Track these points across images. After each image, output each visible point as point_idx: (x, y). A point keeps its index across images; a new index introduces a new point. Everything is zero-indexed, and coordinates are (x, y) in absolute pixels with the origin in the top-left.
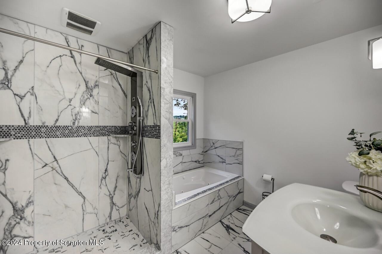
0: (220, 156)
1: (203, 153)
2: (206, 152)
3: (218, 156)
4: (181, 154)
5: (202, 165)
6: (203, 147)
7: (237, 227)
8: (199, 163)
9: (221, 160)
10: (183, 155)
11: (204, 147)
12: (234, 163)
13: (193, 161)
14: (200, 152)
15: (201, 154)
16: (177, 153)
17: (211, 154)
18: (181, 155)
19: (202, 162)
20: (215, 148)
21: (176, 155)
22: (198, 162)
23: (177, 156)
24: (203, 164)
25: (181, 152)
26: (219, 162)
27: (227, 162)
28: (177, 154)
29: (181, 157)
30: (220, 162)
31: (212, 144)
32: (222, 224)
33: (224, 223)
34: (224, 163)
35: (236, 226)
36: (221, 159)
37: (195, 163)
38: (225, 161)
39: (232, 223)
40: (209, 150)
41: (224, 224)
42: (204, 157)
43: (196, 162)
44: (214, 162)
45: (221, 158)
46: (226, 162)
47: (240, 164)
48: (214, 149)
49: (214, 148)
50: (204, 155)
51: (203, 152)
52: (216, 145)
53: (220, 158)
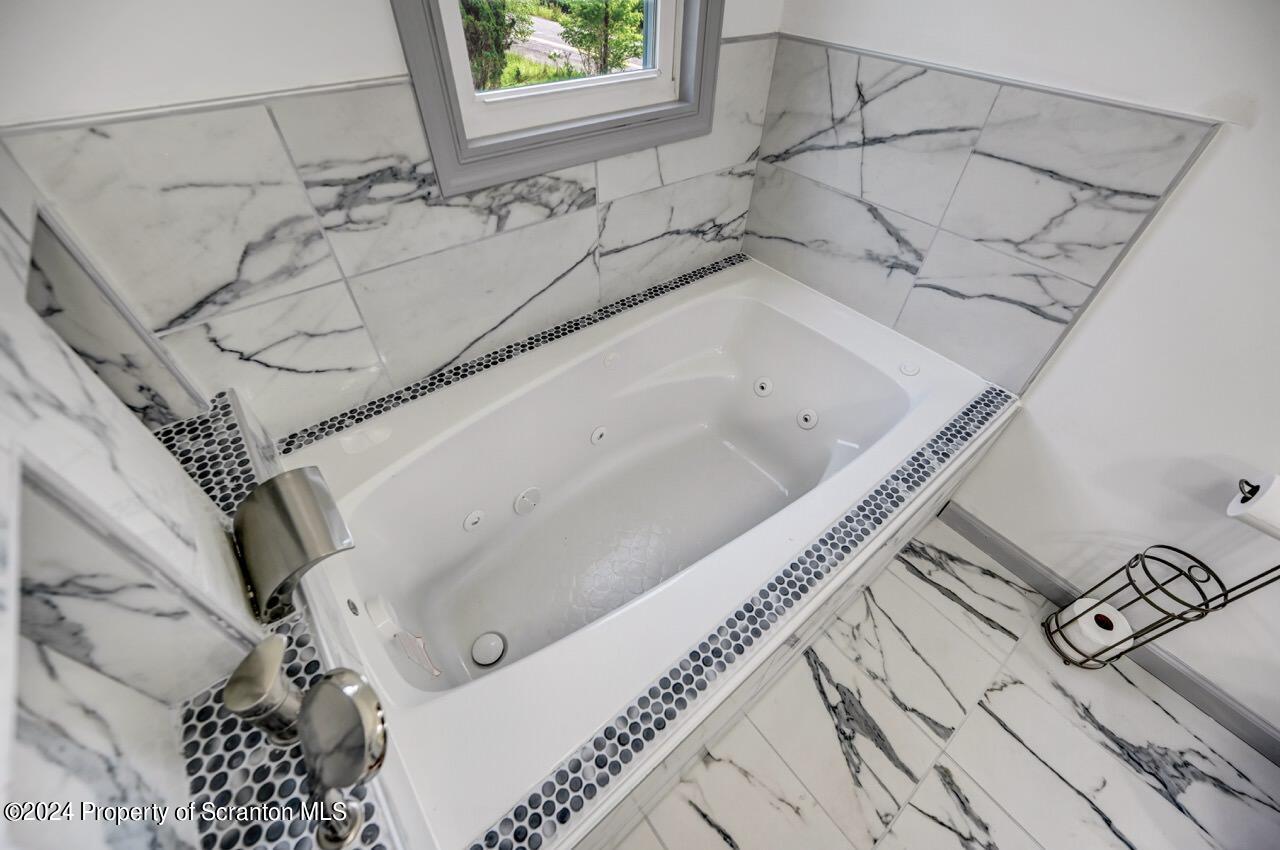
0: (887, 216)
1: (752, 165)
2: (778, 158)
3: (872, 210)
4: (582, 192)
5: (732, 247)
6: (760, 119)
7: (906, 709)
8: (719, 237)
9: (886, 246)
10: (603, 197)
11: (774, 120)
12: (992, 297)
13: (678, 232)
14: (738, 157)
15: (740, 170)
16: (551, 189)
17: (817, 183)
18: (587, 198)
19: (741, 226)
20: (867, 142)
21: (546, 206)
22: (710, 236)
23: (552, 213)
24: (740, 243)
25: (584, 174)
26: (862, 253)
27: (929, 270)
28: (554, 199)
29: (591, 215)
30: (871, 257)
31: (846, 100)
32: (817, 678)
33: (826, 671)
34: (899, 273)
35: (895, 698)
36: (892, 241)
37: (694, 241)
38: (920, 257)
39: (875, 677)
40: (812, 149)
41: (830, 680)
42: (755, 190)
43: (698, 232)
44: (822, 245)
45: (891, 231)
46: (921, 273)
47: (1045, 316)
48: (855, 145)
49: (857, 137)
50: (760, 183)
51: (756, 154)
52: (882, 116)
53: (879, 229)
